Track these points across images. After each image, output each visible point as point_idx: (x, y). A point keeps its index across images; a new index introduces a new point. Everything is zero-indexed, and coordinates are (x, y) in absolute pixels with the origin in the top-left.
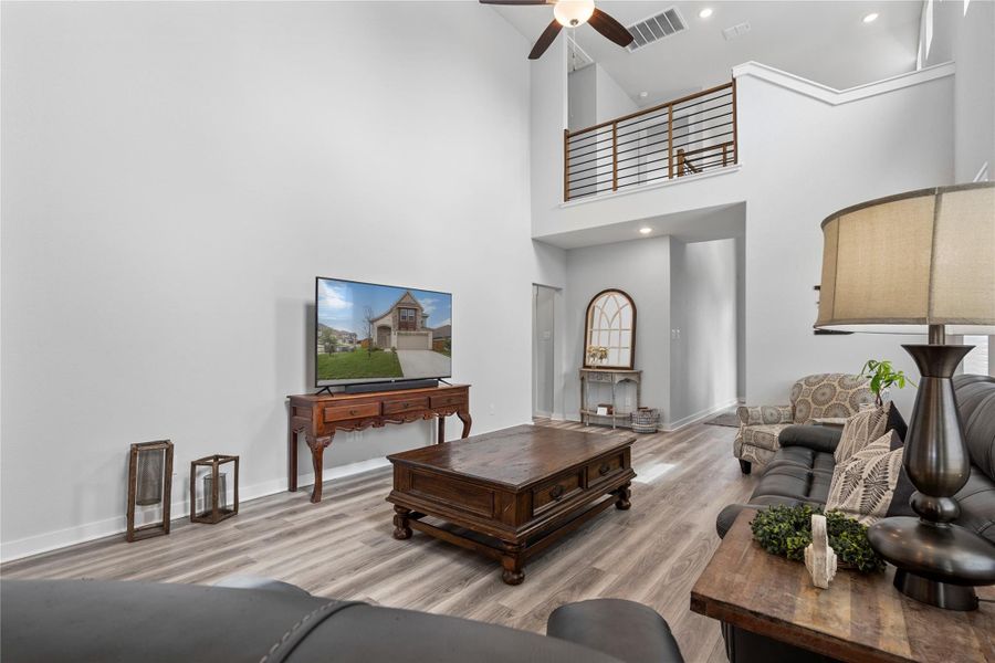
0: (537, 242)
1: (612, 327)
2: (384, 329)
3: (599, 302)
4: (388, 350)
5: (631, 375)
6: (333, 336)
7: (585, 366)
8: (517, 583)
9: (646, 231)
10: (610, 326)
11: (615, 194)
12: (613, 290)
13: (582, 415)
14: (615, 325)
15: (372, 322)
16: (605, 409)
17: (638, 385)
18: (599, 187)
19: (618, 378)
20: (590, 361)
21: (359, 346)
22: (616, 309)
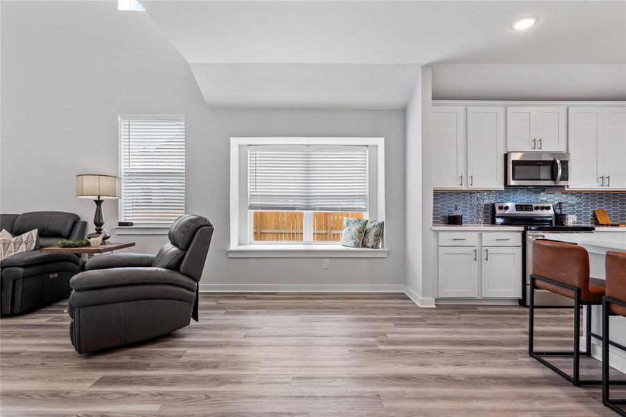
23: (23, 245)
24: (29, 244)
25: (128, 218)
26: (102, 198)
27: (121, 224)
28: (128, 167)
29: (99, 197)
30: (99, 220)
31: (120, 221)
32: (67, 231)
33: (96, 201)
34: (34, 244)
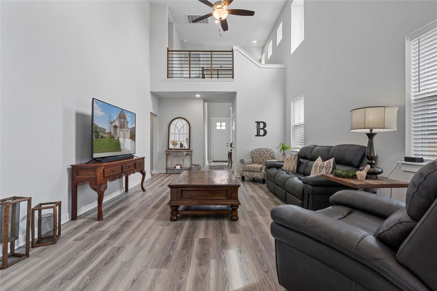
0: (153, 93)
1: (180, 133)
2: (115, 127)
3: (175, 122)
4: (116, 138)
5: (189, 152)
6: (98, 130)
7: (169, 149)
8: (237, 220)
9: (198, 96)
10: (179, 132)
11: (189, 80)
12: (181, 118)
13: (167, 169)
14: (182, 132)
15: (111, 124)
16: (179, 166)
17: (191, 155)
18: (174, 76)
19: (185, 153)
20: (171, 146)
21: (107, 135)
22: (182, 126)
23: (324, 169)
24: (328, 169)
25: (418, 153)
26: (374, 131)
27: (407, 159)
28: (418, 93)
29: (371, 130)
30: (371, 154)
31: (407, 155)
32: (357, 162)
33: (368, 134)
34: (331, 169)
